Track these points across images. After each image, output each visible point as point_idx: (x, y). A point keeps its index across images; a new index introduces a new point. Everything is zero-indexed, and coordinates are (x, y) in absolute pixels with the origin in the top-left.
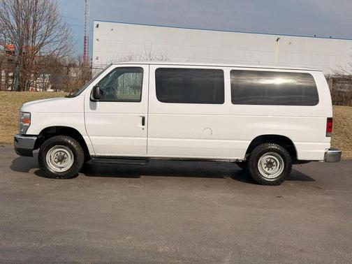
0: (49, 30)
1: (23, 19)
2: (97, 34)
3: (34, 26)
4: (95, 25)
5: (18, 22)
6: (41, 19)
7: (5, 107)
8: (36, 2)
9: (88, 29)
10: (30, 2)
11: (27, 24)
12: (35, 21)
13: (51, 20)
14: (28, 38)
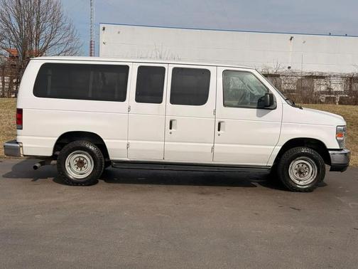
0: (53, 32)
1: (25, 21)
2: (104, 37)
3: (37, 27)
4: (101, 28)
5: (20, 24)
6: (44, 20)
7: (6, 115)
8: (39, 2)
9: (94, 33)
10: (33, 2)
11: (30, 26)
12: (38, 23)
13: (56, 20)
14: (31, 41)
